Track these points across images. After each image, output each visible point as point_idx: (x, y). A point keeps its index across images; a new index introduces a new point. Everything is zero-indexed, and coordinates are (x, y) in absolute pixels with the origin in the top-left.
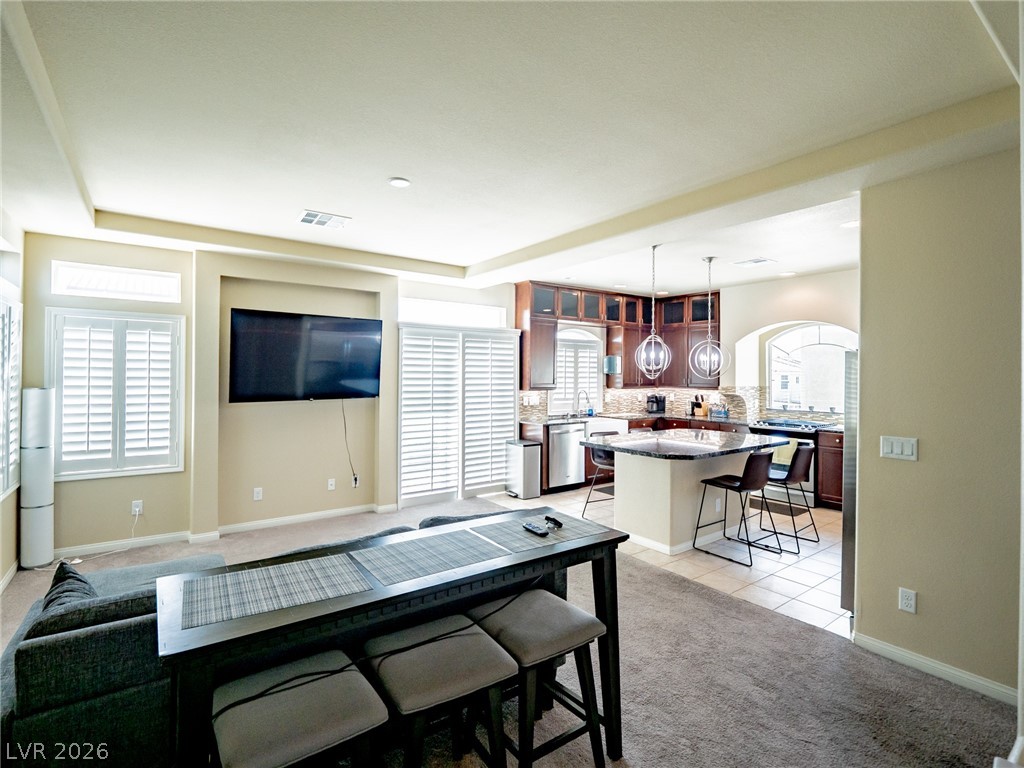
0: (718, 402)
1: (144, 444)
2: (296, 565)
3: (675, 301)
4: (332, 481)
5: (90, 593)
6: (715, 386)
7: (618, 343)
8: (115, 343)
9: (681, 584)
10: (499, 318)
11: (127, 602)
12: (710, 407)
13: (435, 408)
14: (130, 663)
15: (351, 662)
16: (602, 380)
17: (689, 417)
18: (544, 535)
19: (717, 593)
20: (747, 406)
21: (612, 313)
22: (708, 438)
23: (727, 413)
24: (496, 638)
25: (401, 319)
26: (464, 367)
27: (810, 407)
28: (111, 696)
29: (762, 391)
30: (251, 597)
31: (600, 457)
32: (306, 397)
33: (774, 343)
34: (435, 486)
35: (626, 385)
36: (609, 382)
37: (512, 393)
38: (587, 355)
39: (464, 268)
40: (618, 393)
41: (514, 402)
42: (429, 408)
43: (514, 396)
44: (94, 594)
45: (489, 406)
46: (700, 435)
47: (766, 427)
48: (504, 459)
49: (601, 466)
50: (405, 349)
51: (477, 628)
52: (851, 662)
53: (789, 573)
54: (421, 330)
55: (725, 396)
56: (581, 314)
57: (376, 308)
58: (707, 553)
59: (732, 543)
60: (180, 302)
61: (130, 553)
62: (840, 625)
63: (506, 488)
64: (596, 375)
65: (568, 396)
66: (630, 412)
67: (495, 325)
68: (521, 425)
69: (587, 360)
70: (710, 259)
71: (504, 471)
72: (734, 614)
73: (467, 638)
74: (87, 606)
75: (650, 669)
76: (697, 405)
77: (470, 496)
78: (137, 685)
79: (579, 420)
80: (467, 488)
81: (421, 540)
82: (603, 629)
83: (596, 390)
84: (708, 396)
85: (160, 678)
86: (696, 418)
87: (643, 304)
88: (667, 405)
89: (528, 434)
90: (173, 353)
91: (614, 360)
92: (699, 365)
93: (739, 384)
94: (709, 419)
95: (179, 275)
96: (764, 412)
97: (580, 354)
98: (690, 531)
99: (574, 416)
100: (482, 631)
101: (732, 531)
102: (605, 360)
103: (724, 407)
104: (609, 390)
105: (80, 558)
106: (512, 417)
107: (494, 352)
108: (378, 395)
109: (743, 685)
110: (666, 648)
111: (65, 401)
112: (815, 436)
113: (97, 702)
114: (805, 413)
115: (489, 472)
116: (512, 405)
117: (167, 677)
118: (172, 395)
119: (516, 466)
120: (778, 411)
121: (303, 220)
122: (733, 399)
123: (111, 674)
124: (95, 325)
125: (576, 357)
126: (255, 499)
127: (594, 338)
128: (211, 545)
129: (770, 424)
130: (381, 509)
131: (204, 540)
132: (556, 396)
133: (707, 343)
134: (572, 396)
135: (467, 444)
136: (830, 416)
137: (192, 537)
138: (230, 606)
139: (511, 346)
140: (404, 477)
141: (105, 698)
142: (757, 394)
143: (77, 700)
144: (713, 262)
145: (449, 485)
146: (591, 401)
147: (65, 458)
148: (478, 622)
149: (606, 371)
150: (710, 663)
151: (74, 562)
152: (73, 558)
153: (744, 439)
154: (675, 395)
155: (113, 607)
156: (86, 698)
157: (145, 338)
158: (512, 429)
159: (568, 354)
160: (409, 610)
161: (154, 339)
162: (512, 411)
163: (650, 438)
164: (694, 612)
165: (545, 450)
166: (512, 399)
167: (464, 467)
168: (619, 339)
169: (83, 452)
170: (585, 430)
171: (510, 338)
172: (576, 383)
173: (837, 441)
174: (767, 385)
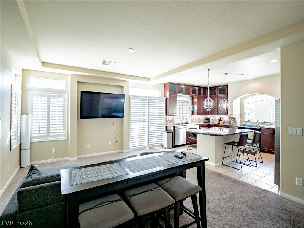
0: (227, 119)
1: (55, 131)
2: (103, 166)
3: (213, 88)
4: (110, 143)
5: (40, 174)
6: (226, 114)
7: (195, 101)
8: (47, 101)
9: (220, 175)
10: (159, 94)
11: (51, 177)
12: (225, 121)
13: (140, 121)
14: (52, 196)
15: (121, 198)
16: (191, 113)
17: (218, 124)
18: (181, 158)
19: (232, 178)
20: (237, 121)
21: (194, 92)
22: (224, 131)
23: (230, 123)
24: (167, 191)
25: (130, 94)
26: (149, 108)
27: (257, 121)
28: (47, 207)
29: (242, 116)
30: (90, 176)
31: (191, 136)
32: (102, 117)
33: (245, 101)
34: (141, 145)
35: (198, 114)
36: (193, 113)
37: (163, 117)
38: (186, 105)
39: (149, 78)
40: (196, 117)
41: (164, 119)
42: (139, 121)
43: (164, 117)
44: (41, 175)
45: (156, 120)
46: (222, 130)
47: (244, 127)
48: (161, 137)
49: (192, 139)
50: (131, 103)
51: (160, 188)
52: (280, 202)
53: (254, 172)
54: (136, 97)
55: (230, 117)
56: (184, 93)
57: (123, 91)
58: (227, 166)
59: (234, 163)
60: (66, 89)
61: (51, 163)
62: (274, 189)
63: (162, 145)
64: (189, 111)
65: (180, 118)
66: (199, 122)
67: (158, 96)
68: (166, 126)
69: (186, 106)
71: (161, 140)
72: (238, 185)
73: (157, 191)
74: (39, 178)
75: (213, 202)
76: (220, 120)
77: (151, 148)
78: (54, 203)
79: (184, 125)
80: (150, 145)
81: (142, 159)
82: (201, 189)
83: (189, 116)
84: (224, 117)
85: (61, 202)
86: (220, 124)
87: (203, 89)
88: (211, 120)
89: (168, 129)
90: (64, 104)
91: (194, 106)
92: (223, 107)
93: (234, 114)
94: (224, 124)
95: (65, 81)
96: (242, 122)
97: (184, 105)
98: (221, 159)
99: (182, 124)
100: (162, 189)
101: (234, 159)
102: (192, 106)
103: (229, 121)
104: (193, 116)
105: (37, 165)
106: (163, 124)
107: (158, 104)
108: (124, 117)
109: (244, 208)
110: (217, 196)
111: (33, 118)
112: (260, 130)
113: (43, 208)
114: (256, 122)
115: (156, 141)
116: (163, 120)
117: (63, 201)
118: (64, 117)
119: (165, 139)
120: (247, 122)
121: (102, 64)
122: (233, 118)
123: (46, 200)
124: (42, 96)
125: (183, 106)
126: (88, 148)
127: (188, 100)
128: (75, 161)
129: (245, 126)
130: (124, 151)
131: (73, 160)
132: (176, 118)
133: (225, 100)
134: (181, 118)
135: (150, 132)
136: (264, 123)
137: (69, 159)
138: (84, 179)
139: (163, 102)
140: (131, 142)
141: (45, 207)
142: (240, 117)
143: (36, 208)
144: (227, 75)
145: (144, 144)
146: (187, 119)
147: (33, 135)
148: (160, 186)
149: (192, 110)
150: (232, 201)
151: (36, 166)
152: (35, 165)
154: (213, 117)
155: (47, 179)
156: (39, 207)
157: (56, 100)
158: (163, 127)
159: (180, 105)
160: (141, 181)
161: (58, 100)
162: (163, 122)
164: (225, 184)
165: (174, 134)
166: (163, 118)
167: (149, 139)
168: (196, 100)
169: (38, 134)
170: (186, 128)
171: (163, 100)
172: (183, 114)
173: (267, 131)
174: (243, 114)
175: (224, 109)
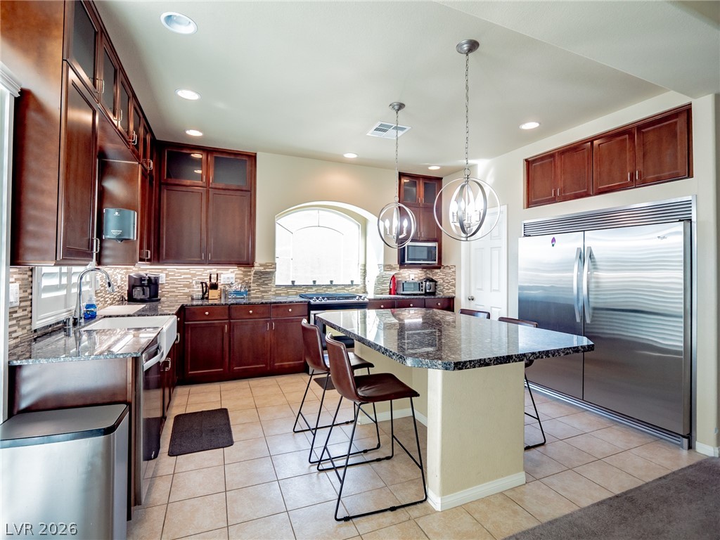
12: (226, 287)
23: (248, 293)
94: (223, 302)
103: (243, 286)
120: (287, 287)
134: (66, 280)
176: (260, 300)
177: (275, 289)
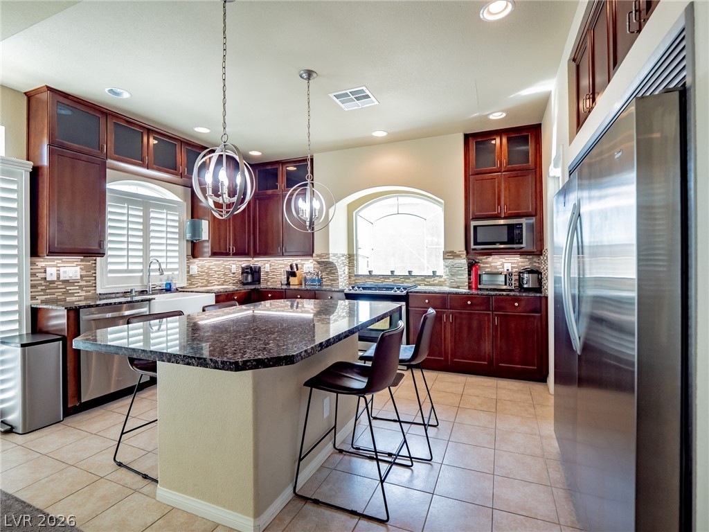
0: (312, 270)
6: (309, 252)
12: (304, 275)
16: (186, 248)
17: (285, 287)
20: (339, 273)
22: (303, 307)
23: (320, 280)
27: (391, 272)
29: (351, 258)
33: (360, 213)
35: (214, 254)
36: (195, 250)
38: (163, 216)
40: (206, 263)
43: (20, 265)
46: (295, 304)
47: (360, 292)
55: (319, 263)
56: (148, 159)
64: (177, 242)
65: (132, 267)
66: (222, 285)
68: (34, 311)
69: (163, 222)
70: (310, 74)
76: (292, 274)
83: (177, 260)
84: (303, 265)
86: (291, 287)
88: (263, 276)
89: (45, 324)
91: (200, 225)
93: (331, 251)
94: (303, 287)
96: (353, 278)
97: (153, 215)
99: (142, 292)
102: (189, 224)
103: (317, 275)
104: (196, 261)
112: (405, 298)
114: (391, 277)
120: (365, 276)
122: (327, 266)
127: (171, 197)
129: (364, 288)
132: (111, 267)
134: (139, 267)
136: (409, 279)
142: (346, 261)
146: (168, 273)
149: (189, 237)
153: (337, 305)
154: (270, 265)
158: (16, 317)
159: (133, 213)
163: (246, 310)
166: (15, 270)
171: (12, 175)
172: (144, 250)
173: (427, 301)
174: (355, 253)
175: (301, 224)
176: (330, 287)
177: (354, 278)
